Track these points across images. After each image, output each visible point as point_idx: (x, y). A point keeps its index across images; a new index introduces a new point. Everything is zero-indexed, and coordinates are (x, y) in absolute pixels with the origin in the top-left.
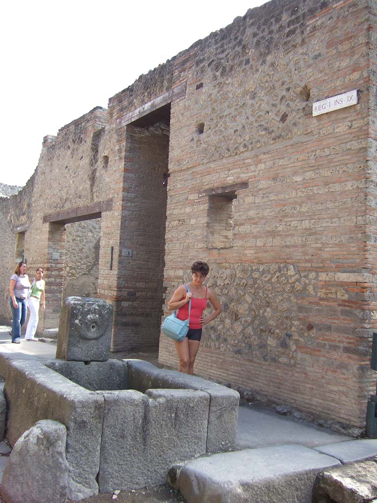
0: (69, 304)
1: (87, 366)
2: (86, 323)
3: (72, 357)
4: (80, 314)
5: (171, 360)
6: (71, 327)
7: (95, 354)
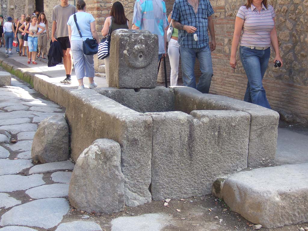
0: (117, 35)
1: (137, 93)
2: (134, 53)
3: (123, 84)
4: (127, 44)
5: (215, 87)
6: (120, 57)
7: (144, 81)
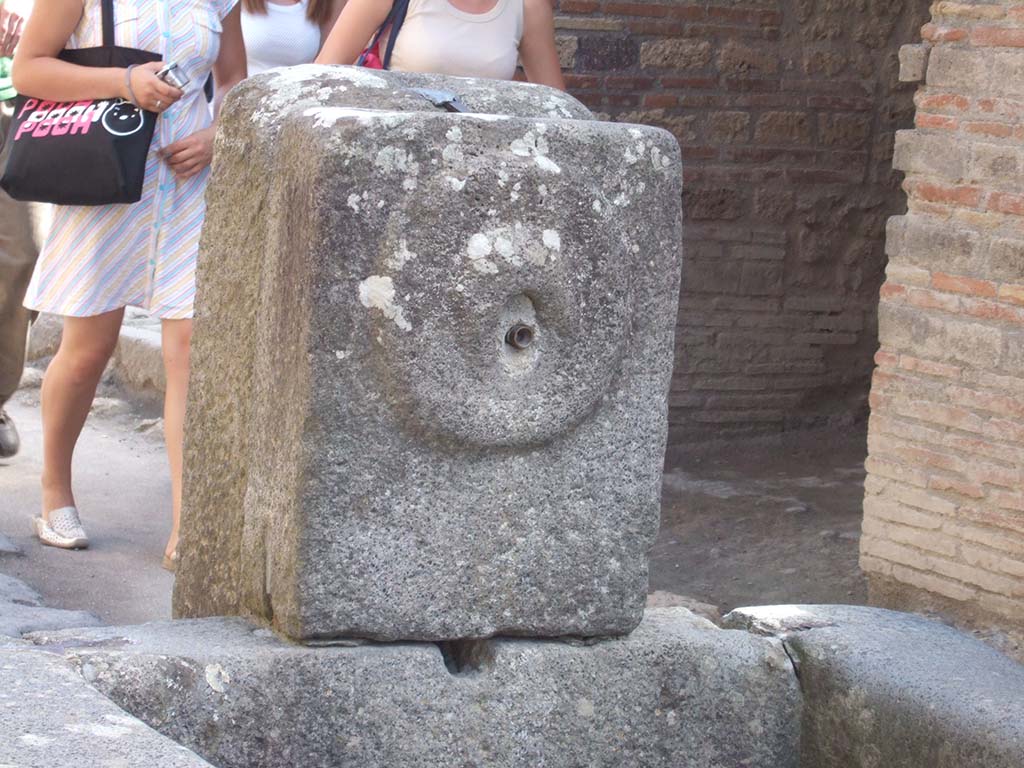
1: (471, 683)
3: (339, 605)
4: (398, 219)
7: (531, 576)
